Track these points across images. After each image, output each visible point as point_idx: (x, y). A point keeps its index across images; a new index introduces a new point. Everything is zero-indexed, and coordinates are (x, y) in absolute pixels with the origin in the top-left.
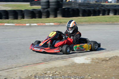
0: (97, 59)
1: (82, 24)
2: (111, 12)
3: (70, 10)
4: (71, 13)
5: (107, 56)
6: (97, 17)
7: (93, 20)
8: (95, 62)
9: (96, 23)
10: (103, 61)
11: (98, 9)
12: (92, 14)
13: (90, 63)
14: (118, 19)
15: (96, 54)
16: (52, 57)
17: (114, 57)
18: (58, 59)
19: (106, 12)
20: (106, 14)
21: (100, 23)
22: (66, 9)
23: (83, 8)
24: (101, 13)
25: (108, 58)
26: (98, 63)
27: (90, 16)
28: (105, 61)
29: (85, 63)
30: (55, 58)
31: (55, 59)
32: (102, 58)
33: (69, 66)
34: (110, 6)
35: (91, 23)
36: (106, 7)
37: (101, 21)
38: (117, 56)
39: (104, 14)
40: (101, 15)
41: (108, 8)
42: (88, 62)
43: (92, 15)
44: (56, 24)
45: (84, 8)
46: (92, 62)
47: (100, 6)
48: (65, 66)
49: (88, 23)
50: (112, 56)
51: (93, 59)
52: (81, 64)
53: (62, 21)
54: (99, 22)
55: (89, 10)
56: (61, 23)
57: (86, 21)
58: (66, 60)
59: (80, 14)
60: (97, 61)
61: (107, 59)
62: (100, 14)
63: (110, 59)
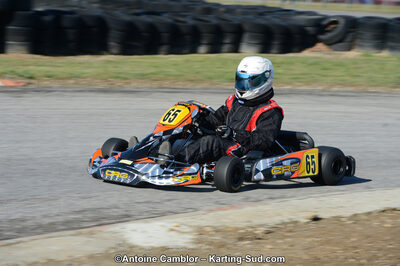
0: (217, 231)
1: (128, 88)
2: (246, 37)
3: (66, 22)
4: (71, 34)
5: (256, 222)
6: (187, 61)
7: (172, 71)
8: (211, 243)
9: (189, 85)
10: (241, 239)
11: (191, 22)
12: (163, 44)
13: (191, 246)
14: (280, 71)
15: (211, 211)
16: (24, 224)
17: (284, 223)
18: (50, 228)
19: (227, 41)
20: (226, 47)
21: (205, 85)
22: (47, 18)
23: (123, 15)
24: (205, 42)
25: (263, 229)
26: (222, 245)
27: (156, 53)
28: (251, 239)
29: (170, 245)
30: (40, 226)
31: (39, 231)
32: (238, 229)
33: (106, 256)
34: (244, 13)
35: (166, 84)
36: (228, 16)
37: (210, 78)
38: (296, 222)
39: (215, 48)
40: (203, 49)
41: (236, 22)
42: (182, 240)
43: (164, 48)
44: (10, 83)
45: (128, 18)
46: (199, 242)
47: (199, 8)
48: (91, 257)
49: (155, 84)
50: (277, 220)
51: (201, 231)
52: (153, 249)
53: (33, 69)
54: (201, 81)
55: (152, 27)
56: (31, 78)
57: (143, 76)
58: (91, 233)
59: (112, 44)
60: (218, 238)
61: (260, 231)
62: (200, 44)
63: (269, 232)
